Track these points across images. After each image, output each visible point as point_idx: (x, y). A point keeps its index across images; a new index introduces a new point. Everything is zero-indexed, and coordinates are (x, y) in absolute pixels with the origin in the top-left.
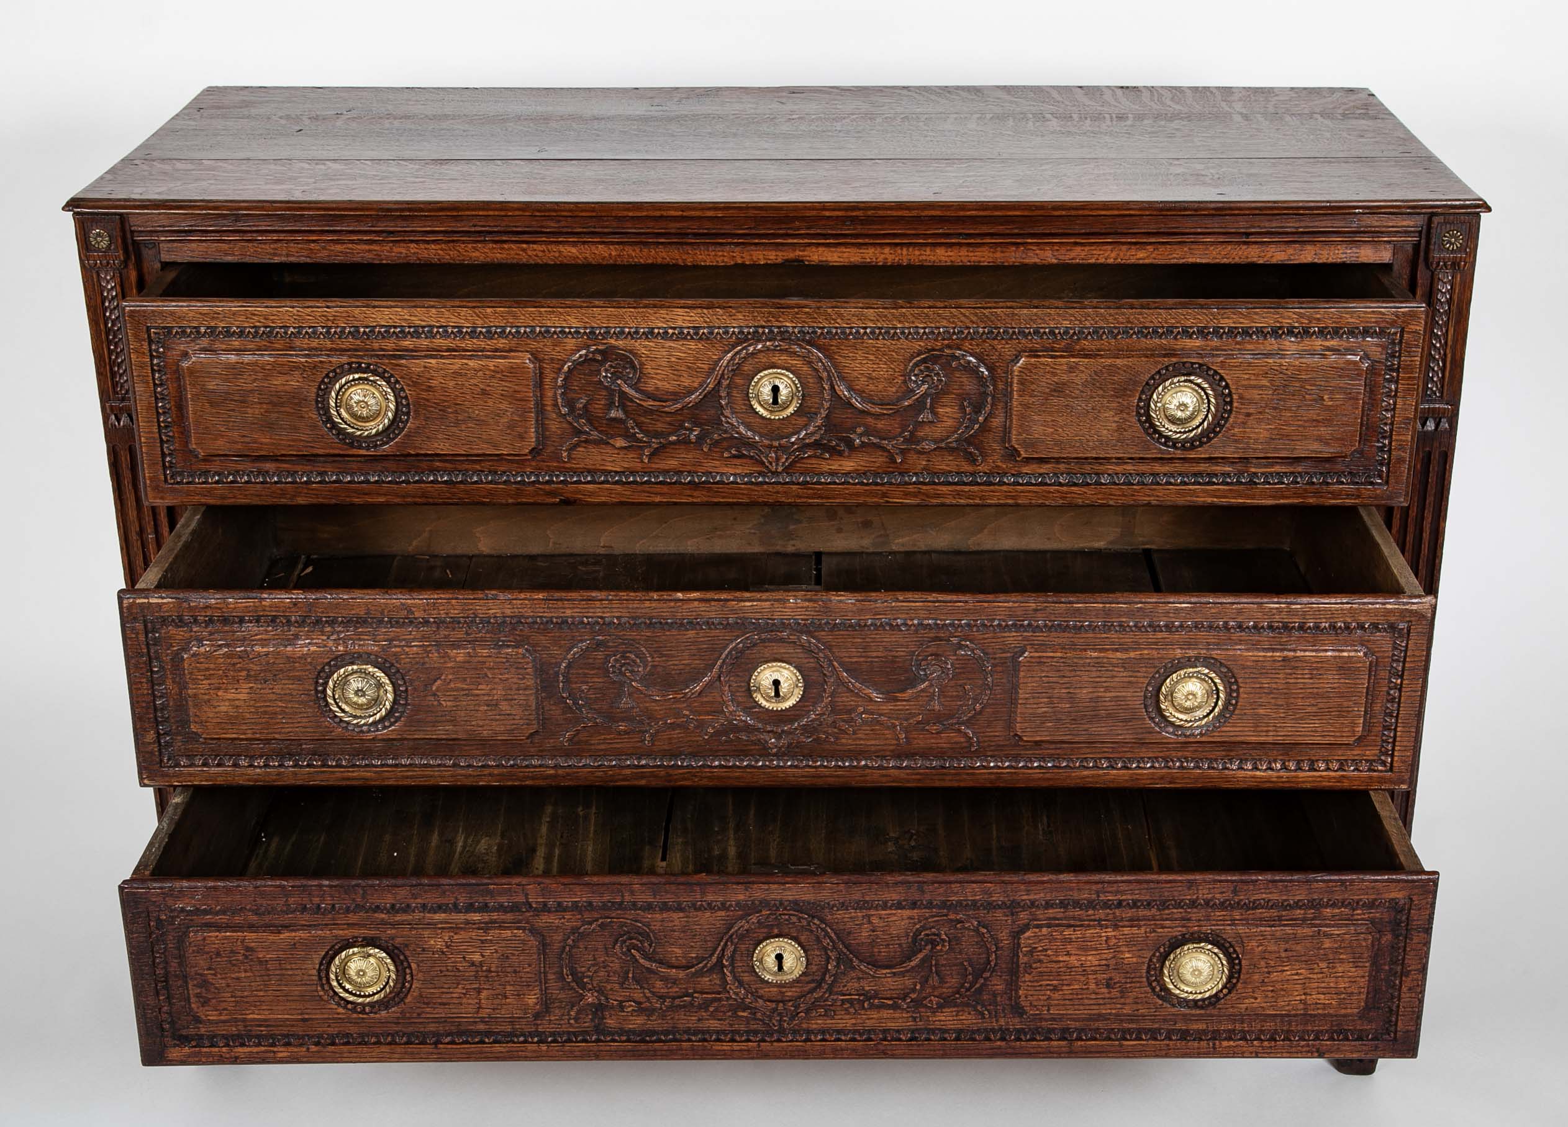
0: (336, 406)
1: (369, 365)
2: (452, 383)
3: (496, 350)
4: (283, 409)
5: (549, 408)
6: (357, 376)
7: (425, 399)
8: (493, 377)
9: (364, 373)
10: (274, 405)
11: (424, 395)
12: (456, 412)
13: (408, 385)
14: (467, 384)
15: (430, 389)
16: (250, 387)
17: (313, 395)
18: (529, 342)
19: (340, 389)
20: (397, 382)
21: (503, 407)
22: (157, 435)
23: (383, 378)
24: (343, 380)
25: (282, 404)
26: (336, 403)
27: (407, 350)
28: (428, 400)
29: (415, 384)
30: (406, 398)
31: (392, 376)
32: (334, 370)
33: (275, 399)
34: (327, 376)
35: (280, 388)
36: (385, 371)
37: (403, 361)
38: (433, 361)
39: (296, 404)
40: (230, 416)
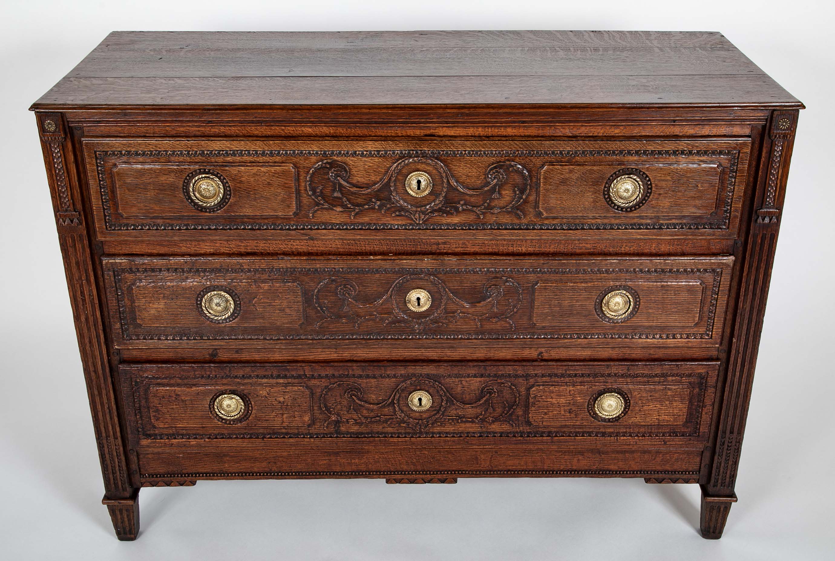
0: (193, 191)
1: (210, 170)
2: (252, 179)
3: (275, 162)
4: (166, 192)
5: (303, 192)
6: (203, 176)
7: (238, 187)
8: (274, 176)
9: (207, 174)
10: (161, 190)
11: (238, 185)
12: (255, 194)
13: (230, 180)
14: (260, 179)
15: (241, 182)
16: (148, 181)
17: (181, 185)
18: (292, 158)
19: (195, 182)
20: (224, 179)
21: (279, 191)
22: (101, 206)
23: (217, 176)
24: (197, 178)
25: (165, 190)
26: (193, 189)
27: (229, 163)
28: (240, 188)
29: (234, 180)
30: (229, 187)
31: (222, 175)
32: (192, 173)
33: (161, 187)
34: (188, 176)
35: (164, 182)
36: (218, 173)
37: (227, 168)
38: (243, 168)
39: (172, 190)
40: (138, 196)
